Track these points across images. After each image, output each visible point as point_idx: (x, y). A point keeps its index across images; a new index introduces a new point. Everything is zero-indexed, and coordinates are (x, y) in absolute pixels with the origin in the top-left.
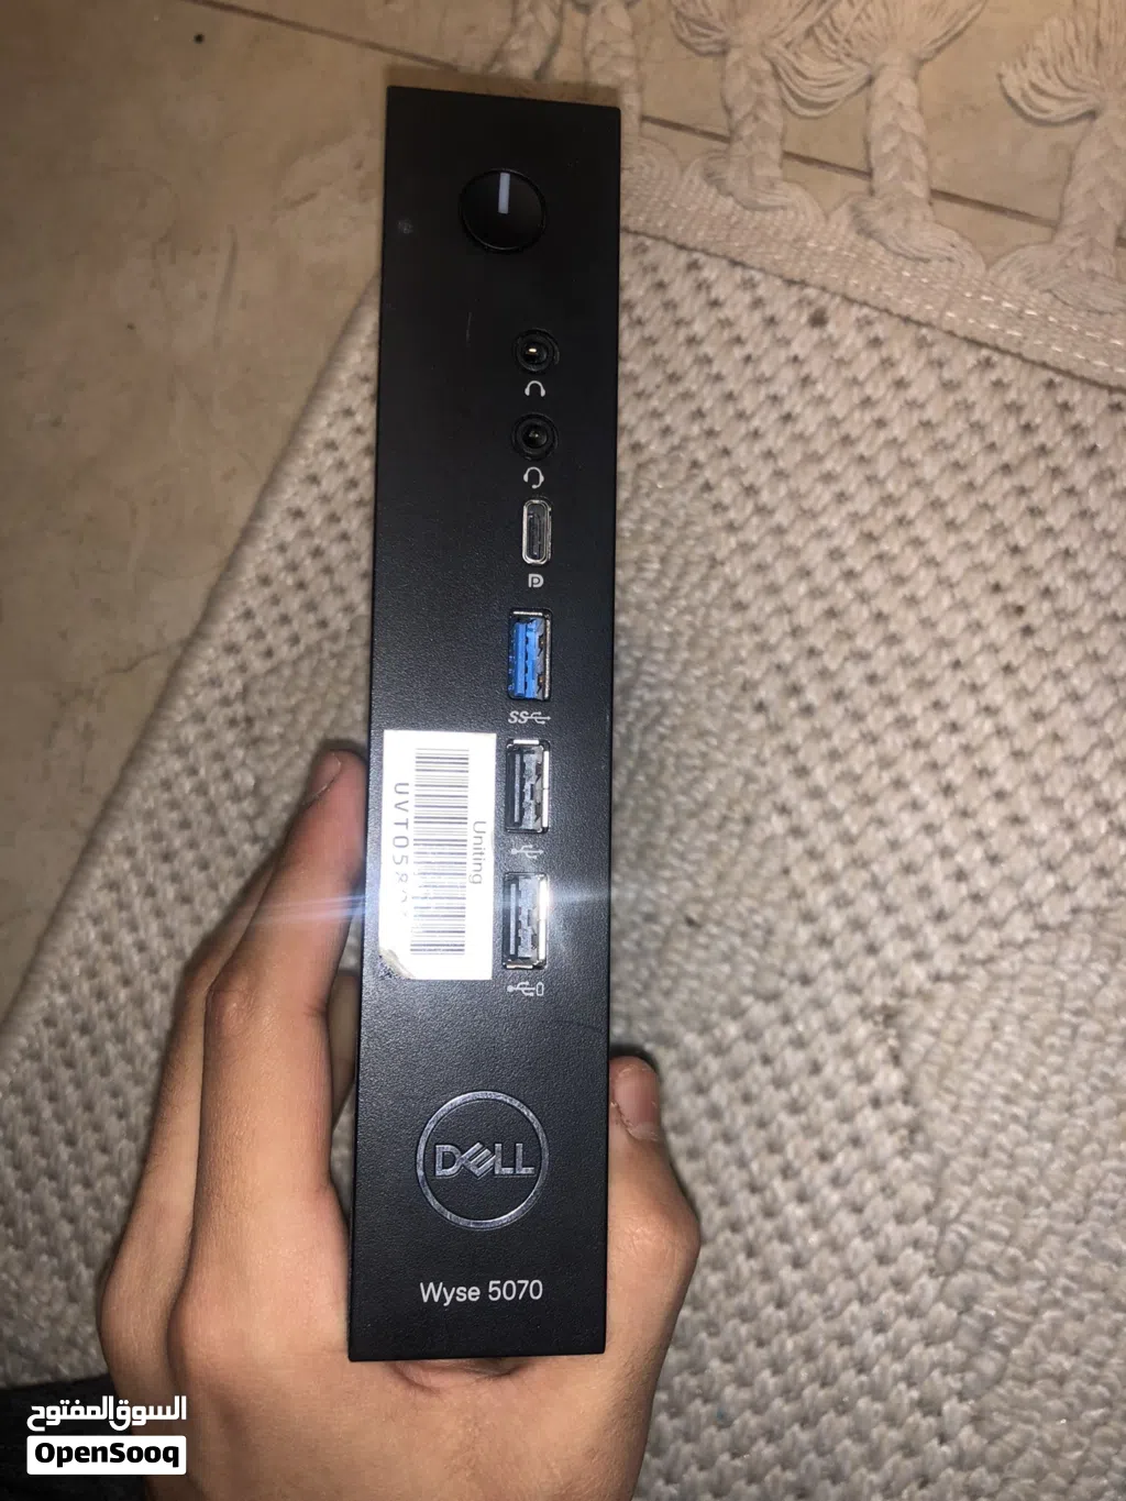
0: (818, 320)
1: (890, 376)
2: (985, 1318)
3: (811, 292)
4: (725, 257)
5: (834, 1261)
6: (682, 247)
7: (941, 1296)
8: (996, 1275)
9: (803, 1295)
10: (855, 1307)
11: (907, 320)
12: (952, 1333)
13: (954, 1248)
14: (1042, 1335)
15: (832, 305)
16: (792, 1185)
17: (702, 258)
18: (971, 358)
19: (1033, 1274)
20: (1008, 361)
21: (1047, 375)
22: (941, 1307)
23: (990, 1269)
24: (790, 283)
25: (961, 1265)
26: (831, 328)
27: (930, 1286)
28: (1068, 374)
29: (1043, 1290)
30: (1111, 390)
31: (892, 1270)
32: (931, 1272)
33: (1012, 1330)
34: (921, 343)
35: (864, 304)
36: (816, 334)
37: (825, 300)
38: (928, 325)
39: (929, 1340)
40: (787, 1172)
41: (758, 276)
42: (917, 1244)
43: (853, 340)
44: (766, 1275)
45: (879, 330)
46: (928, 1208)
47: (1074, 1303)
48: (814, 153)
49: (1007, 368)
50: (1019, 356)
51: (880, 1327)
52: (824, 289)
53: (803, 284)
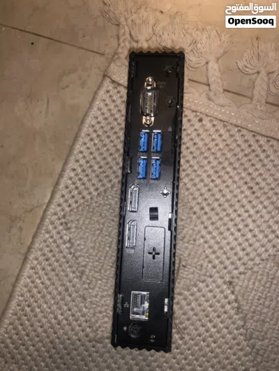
0: (201, 120)
1: (219, 133)
2: (258, 349)
3: (198, 114)
5: (223, 340)
7: (248, 346)
8: (259, 340)
9: (217, 349)
10: (229, 350)
11: (221, 120)
12: (250, 354)
13: (249, 334)
14: (270, 351)
15: (203, 117)
16: (212, 324)
18: (236, 129)
19: (267, 338)
20: (244, 130)
21: (253, 133)
22: (248, 348)
23: (258, 338)
24: (193, 111)
25: (251, 338)
26: (204, 122)
27: (245, 343)
28: (257, 133)
29: (269, 341)
30: (267, 137)
31: (236, 341)
32: (245, 340)
33: (263, 351)
34: (225, 126)
35: (211, 116)
36: (200, 124)
37: (201, 116)
38: (226, 122)
39: (245, 355)
40: (210, 321)
42: (241, 334)
43: (209, 125)
44: (208, 346)
45: (215, 123)
46: (243, 326)
47: (276, 343)
48: (195, 79)
49: (244, 132)
50: (246, 129)
51: (235, 354)
52: (201, 113)
53: (196, 112)
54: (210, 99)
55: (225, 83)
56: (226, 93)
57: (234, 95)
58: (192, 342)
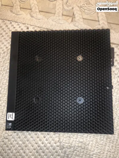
0: (28, 28)
2: (67, 154)
3: (26, 25)
4: (14, 21)
5: (48, 151)
6: (9, 21)
8: (68, 148)
11: (39, 27)
13: (62, 146)
14: (74, 155)
16: (41, 142)
17: (12, 22)
22: (62, 154)
23: (67, 148)
24: (23, 24)
25: (64, 148)
27: (60, 151)
29: (74, 149)
31: (55, 150)
33: (71, 155)
35: (33, 26)
37: (28, 26)
38: (41, 27)
40: (40, 140)
41: (19, 24)
42: (58, 146)
44: (40, 155)
45: (35, 29)
46: (58, 141)
47: (77, 150)
48: (24, 7)
52: (28, 24)
53: (25, 24)
54: (32, 17)
55: (40, 7)
56: (41, 12)
57: (45, 13)
58: (31, 154)
